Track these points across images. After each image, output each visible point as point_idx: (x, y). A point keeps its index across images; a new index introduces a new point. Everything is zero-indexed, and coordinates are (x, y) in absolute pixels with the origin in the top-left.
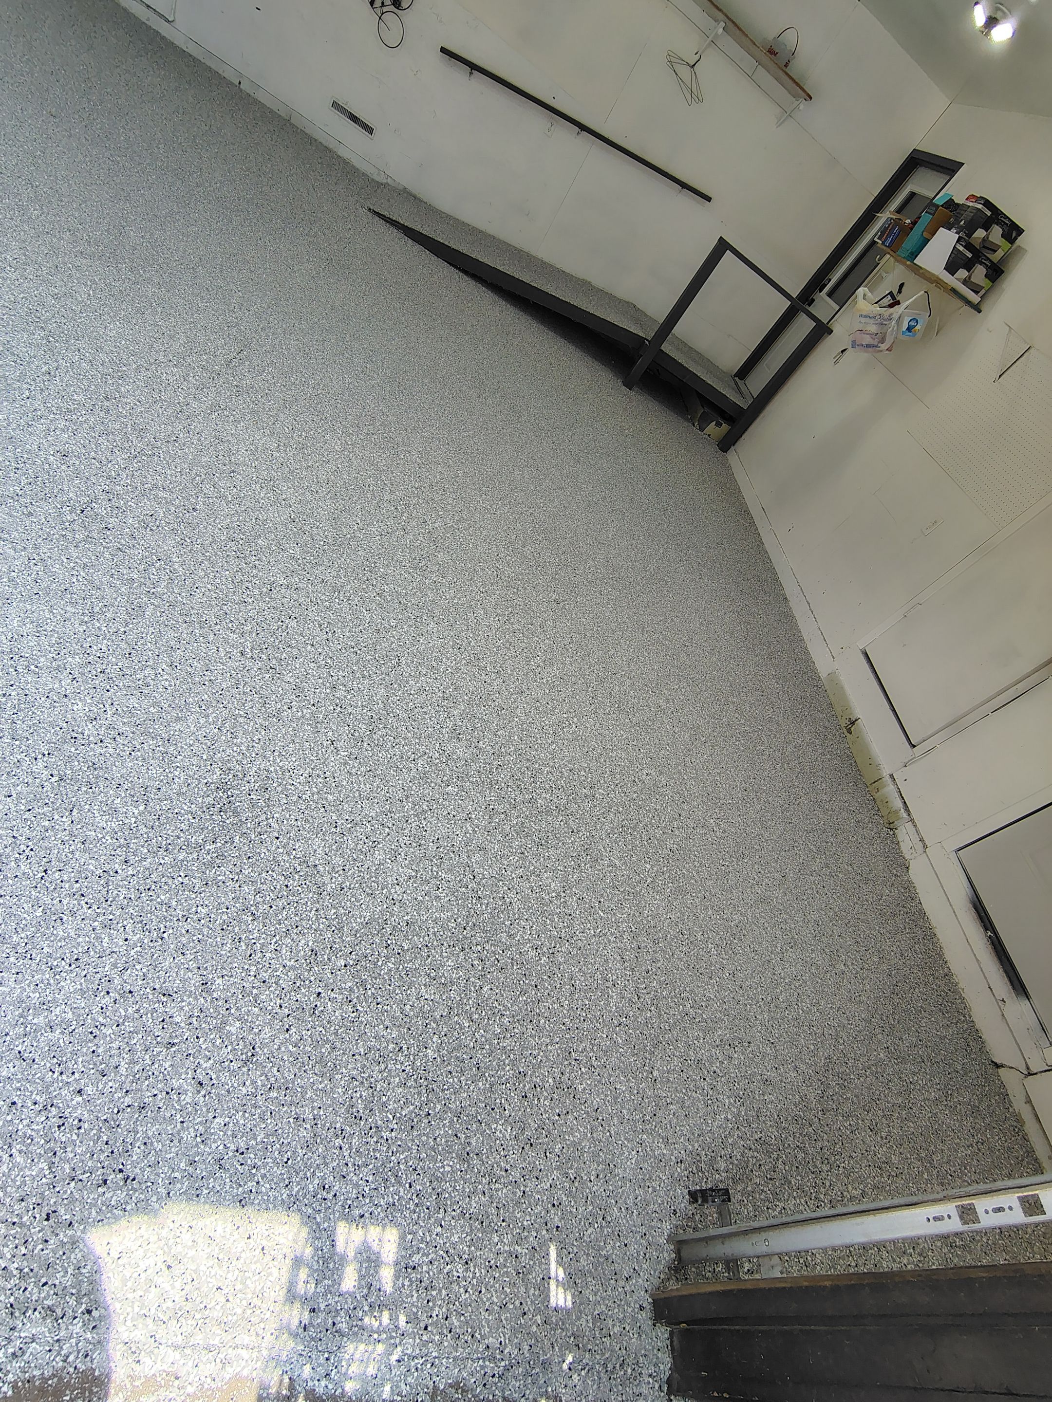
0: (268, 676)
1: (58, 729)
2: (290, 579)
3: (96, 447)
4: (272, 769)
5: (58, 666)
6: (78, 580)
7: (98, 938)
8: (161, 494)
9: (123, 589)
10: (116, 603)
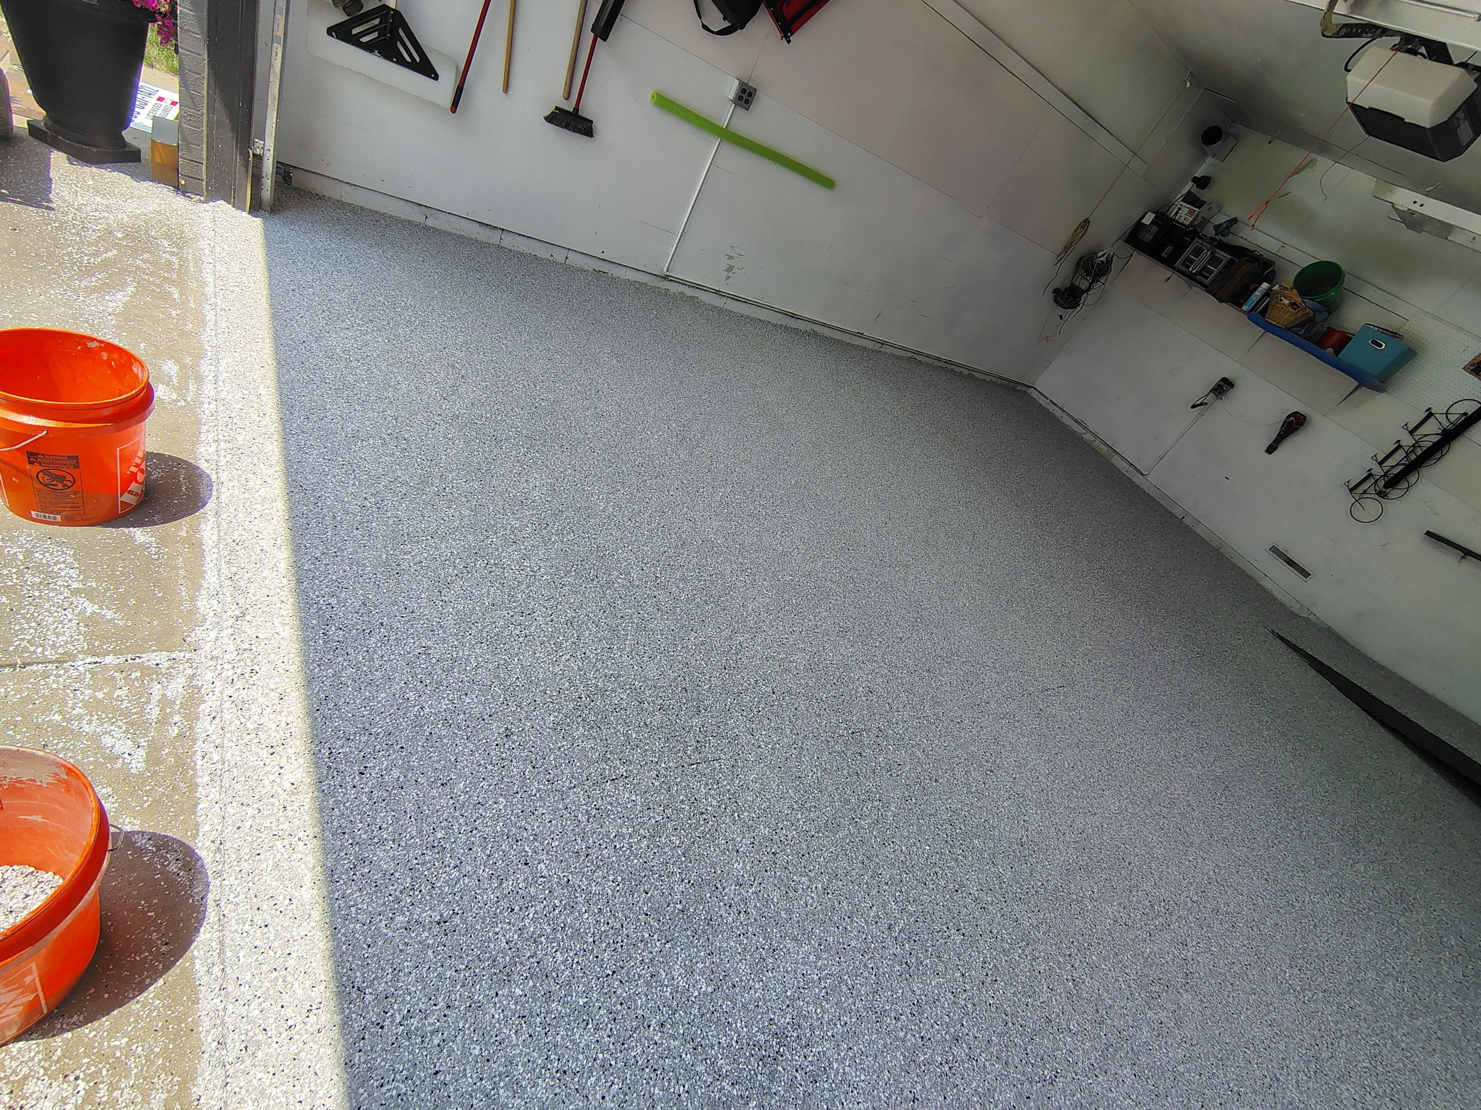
0: (898, 968)
1: (713, 871)
2: (982, 894)
3: (896, 698)
4: (835, 1065)
5: (752, 826)
6: (812, 776)
7: (591, 1071)
8: (919, 754)
9: (837, 804)
10: (824, 810)
